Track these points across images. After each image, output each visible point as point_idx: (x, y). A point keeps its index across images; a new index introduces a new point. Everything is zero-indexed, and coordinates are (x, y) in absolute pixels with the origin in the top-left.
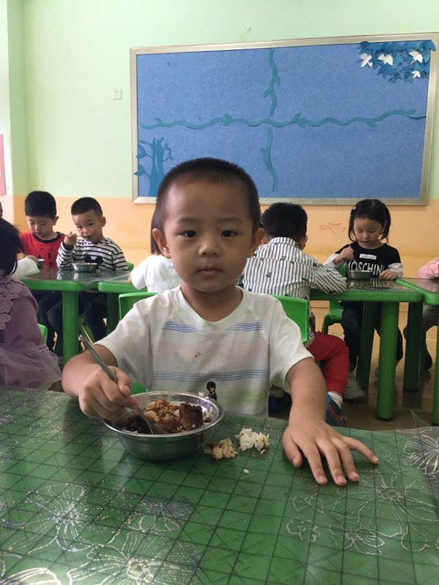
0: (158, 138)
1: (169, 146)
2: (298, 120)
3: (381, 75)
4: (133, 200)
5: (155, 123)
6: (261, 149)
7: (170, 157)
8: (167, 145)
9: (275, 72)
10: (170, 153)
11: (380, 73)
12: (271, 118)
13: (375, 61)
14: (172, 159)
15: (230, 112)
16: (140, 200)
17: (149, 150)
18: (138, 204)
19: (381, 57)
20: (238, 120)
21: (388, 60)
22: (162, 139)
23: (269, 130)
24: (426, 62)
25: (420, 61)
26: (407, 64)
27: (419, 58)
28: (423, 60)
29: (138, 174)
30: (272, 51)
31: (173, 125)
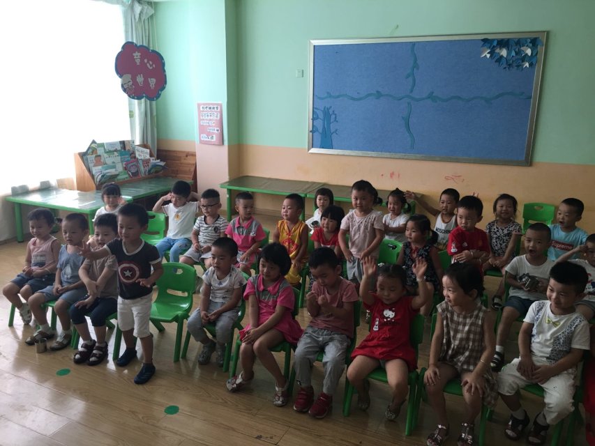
0: (328, 106)
1: (335, 113)
2: (431, 96)
3: (498, 63)
4: (309, 150)
5: (326, 95)
6: (403, 118)
7: (336, 120)
8: (334, 111)
9: (416, 60)
10: (336, 118)
11: (496, 61)
12: (411, 95)
13: (492, 53)
15: (380, 90)
16: (313, 150)
17: (321, 115)
18: (312, 153)
19: (497, 51)
20: (387, 95)
21: (504, 53)
22: (331, 107)
23: (409, 103)
24: (534, 55)
25: (530, 54)
26: (518, 57)
27: (529, 52)
28: (532, 54)
29: (312, 132)
30: (414, 44)
31: (338, 97)
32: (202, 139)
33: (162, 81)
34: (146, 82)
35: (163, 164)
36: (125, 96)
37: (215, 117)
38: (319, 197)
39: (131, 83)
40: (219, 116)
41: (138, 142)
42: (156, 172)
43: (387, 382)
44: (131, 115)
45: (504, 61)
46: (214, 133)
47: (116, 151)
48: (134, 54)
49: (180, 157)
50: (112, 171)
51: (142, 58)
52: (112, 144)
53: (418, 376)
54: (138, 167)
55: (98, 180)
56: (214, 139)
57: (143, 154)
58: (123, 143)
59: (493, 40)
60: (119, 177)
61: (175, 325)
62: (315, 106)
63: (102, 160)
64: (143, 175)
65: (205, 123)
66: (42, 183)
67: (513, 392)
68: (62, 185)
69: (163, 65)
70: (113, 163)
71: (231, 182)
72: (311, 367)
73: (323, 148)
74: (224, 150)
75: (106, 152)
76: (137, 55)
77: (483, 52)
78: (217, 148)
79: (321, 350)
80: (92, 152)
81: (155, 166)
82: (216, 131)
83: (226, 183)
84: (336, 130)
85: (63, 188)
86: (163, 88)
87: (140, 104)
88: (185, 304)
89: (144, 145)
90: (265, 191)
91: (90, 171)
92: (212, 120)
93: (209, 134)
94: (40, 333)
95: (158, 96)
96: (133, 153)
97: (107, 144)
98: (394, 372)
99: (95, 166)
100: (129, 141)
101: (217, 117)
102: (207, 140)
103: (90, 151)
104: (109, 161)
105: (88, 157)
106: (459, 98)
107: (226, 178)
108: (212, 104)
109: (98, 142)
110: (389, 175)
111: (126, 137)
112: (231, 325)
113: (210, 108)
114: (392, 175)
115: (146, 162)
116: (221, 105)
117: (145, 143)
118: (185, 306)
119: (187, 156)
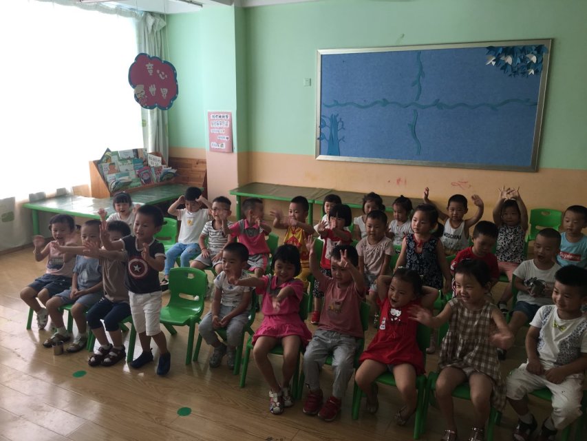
0: (335, 113)
1: (343, 120)
2: (437, 104)
3: (503, 71)
4: (316, 157)
5: (333, 103)
6: (409, 125)
7: (343, 128)
8: (341, 119)
9: (421, 68)
10: (343, 125)
11: (502, 69)
12: (417, 102)
13: (497, 60)
14: (344, 129)
15: (386, 97)
16: (321, 157)
17: (328, 122)
18: (320, 160)
19: (503, 58)
20: (393, 103)
21: (509, 60)
22: (338, 115)
23: (415, 110)
24: (539, 62)
25: (535, 61)
26: (523, 64)
27: (534, 59)
28: (537, 61)
29: (320, 139)
30: (419, 52)
31: (345, 105)
32: (212, 147)
33: (174, 91)
34: (158, 92)
35: (174, 171)
36: (138, 106)
37: (225, 125)
38: (326, 203)
39: (143, 93)
40: (229, 124)
41: (150, 150)
42: (168, 179)
43: (395, 386)
44: (144, 124)
45: (509, 68)
46: (224, 141)
47: (129, 158)
48: (147, 65)
49: (191, 165)
50: (126, 179)
51: (155, 69)
52: (125, 152)
53: (426, 380)
54: (149, 174)
55: (112, 187)
56: (224, 147)
57: (155, 162)
58: (136, 151)
59: (498, 48)
60: (132, 185)
61: (187, 328)
62: (322, 114)
63: (116, 168)
64: (155, 182)
65: (215, 131)
66: (59, 191)
67: (521, 397)
68: (78, 192)
69: (175, 75)
70: (127, 170)
71: (240, 189)
72: (320, 370)
73: (330, 154)
74: (234, 158)
75: (120, 160)
76: (150, 66)
77: (488, 60)
78: (226, 155)
79: (330, 353)
80: (107, 160)
81: (167, 173)
82: (226, 139)
83: (236, 189)
84: (344, 137)
85: (79, 195)
86: (175, 98)
87: (152, 114)
88: (197, 307)
89: (156, 153)
90: (273, 198)
91: (104, 178)
92: (221, 128)
93: (219, 142)
94: (57, 335)
95: (170, 106)
96: (146, 160)
97: (121, 152)
98: (401, 376)
99: (109, 174)
100: (141, 149)
101: (227, 125)
102: (217, 147)
103: (105, 158)
104: (123, 168)
105: (103, 164)
106: (464, 105)
107: (236, 185)
108: (222, 113)
109: (112, 150)
110: (396, 182)
111: (139, 145)
112: (242, 328)
113: (220, 117)
114: (399, 181)
115: (158, 169)
116: (231, 114)
117: (157, 150)
118: (197, 310)
119: (197, 163)
